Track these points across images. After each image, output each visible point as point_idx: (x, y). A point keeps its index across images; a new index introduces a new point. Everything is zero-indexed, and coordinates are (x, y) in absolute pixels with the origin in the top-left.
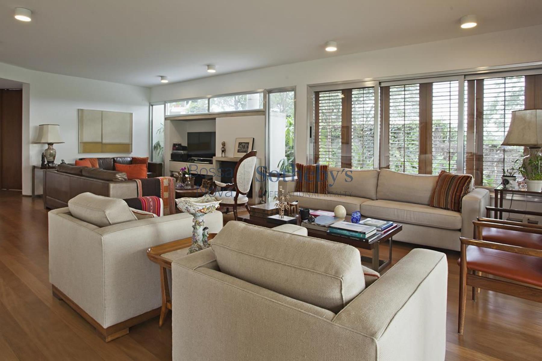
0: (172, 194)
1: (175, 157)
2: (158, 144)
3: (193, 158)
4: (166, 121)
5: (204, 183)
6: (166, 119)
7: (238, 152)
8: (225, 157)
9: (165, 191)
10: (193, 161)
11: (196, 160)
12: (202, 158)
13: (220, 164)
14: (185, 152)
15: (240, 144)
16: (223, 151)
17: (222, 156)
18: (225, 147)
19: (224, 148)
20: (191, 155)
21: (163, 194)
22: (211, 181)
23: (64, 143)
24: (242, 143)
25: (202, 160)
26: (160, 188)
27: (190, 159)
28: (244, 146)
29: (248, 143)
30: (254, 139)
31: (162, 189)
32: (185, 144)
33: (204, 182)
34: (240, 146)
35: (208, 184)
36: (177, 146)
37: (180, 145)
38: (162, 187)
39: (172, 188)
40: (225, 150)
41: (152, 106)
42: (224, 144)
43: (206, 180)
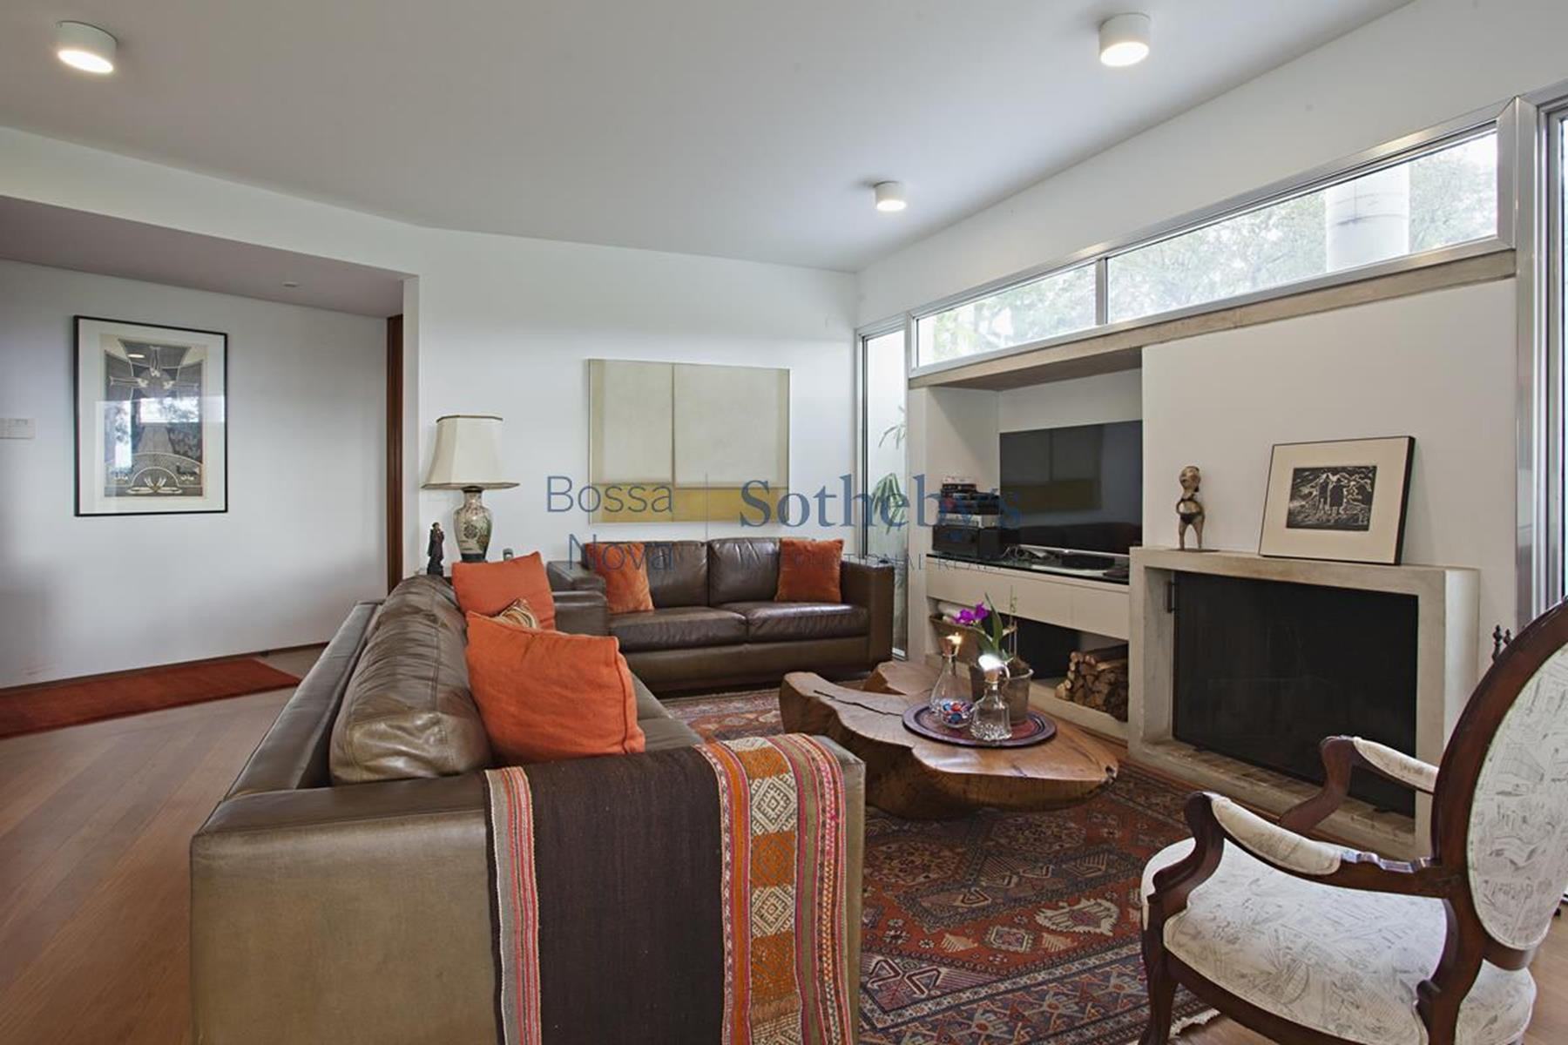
0: (826, 899)
1: (948, 543)
2: (888, 488)
3: (1023, 546)
4: (912, 391)
5: (1077, 671)
6: (912, 383)
7: (1290, 525)
8: (1200, 551)
9: (762, 880)
10: (1024, 562)
11: (1041, 555)
12: (1067, 551)
13: (1170, 584)
14: (991, 521)
15: (1301, 476)
16: (1187, 519)
17: (1182, 543)
18: (1198, 496)
19: (1190, 499)
20: (1016, 532)
21: (742, 904)
22: (1116, 664)
23: (517, 485)
24: (1317, 471)
25: (1065, 556)
26: (718, 858)
27: (1012, 552)
28: (1338, 488)
29: (1369, 472)
30: (1412, 441)
31: (731, 865)
32: (989, 484)
33: (1077, 664)
34: (1306, 490)
35: (1097, 678)
36: (955, 495)
37: (969, 489)
38: (732, 846)
39: (829, 844)
40: (1201, 513)
41: (864, 339)
42: (1192, 482)
43: (1090, 659)
